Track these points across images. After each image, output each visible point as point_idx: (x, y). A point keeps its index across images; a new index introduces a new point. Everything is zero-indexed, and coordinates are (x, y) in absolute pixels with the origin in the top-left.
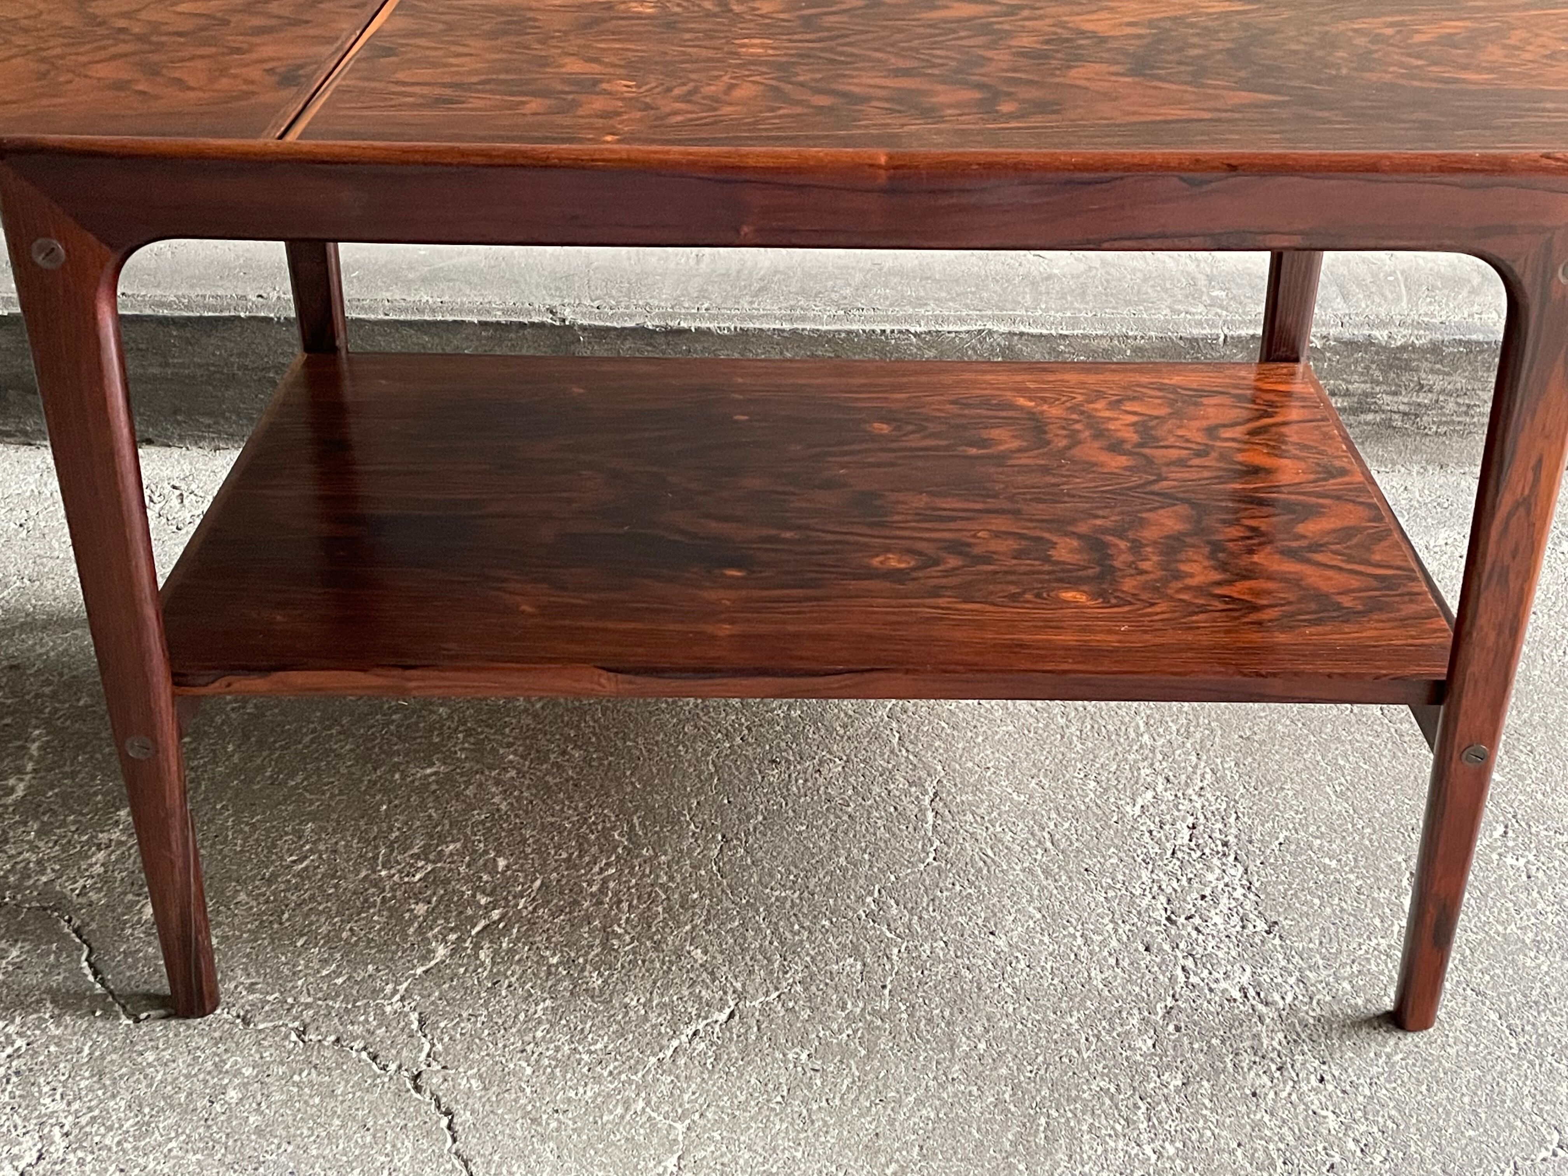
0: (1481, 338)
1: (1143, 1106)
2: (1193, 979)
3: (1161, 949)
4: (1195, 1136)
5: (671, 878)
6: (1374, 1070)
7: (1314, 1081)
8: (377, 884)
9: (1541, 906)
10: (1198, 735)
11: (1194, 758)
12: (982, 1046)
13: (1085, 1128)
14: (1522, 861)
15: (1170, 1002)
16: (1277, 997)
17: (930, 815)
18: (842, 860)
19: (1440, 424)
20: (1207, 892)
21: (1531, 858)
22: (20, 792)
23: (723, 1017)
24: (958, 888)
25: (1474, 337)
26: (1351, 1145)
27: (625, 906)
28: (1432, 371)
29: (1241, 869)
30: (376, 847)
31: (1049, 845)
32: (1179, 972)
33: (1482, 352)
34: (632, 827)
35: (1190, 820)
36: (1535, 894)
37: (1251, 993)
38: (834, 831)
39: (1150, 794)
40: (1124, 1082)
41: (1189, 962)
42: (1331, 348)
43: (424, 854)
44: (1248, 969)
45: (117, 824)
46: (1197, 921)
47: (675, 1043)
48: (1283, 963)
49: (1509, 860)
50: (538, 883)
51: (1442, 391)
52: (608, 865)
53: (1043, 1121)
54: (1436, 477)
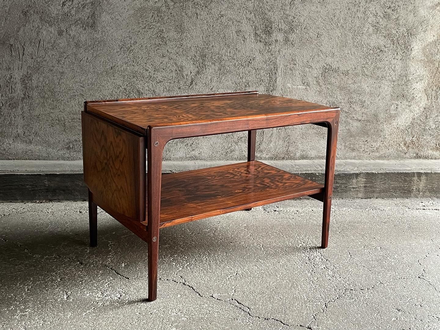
0: (347, 173)
1: (311, 282)
2: (315, 267)
3: (309, 263)
4: (321, 284)
5: (219, 258)
6: (348, 276)
7: (339, 278)
8: (164, 260)
9: (372, 256)
10: (307, 237)
11: (308, 240)
12: (282, 276)
13: (302, 284)
14: (368, 251)
15: (312, 270)
16: (330, 268)
17: (263, 248)
18: (249, 255)
19: (341, 190)
20: (315, 256)
21: (369, 250)
22: (88, 251)
23: (235, 274)
24: (271, 257)
25: (346, 173)
26: (347, 284)
27: (212, 262)
28: (339, 180)
29: (320, 253)
30: (161, 256)
31: (285, 251)
32: (312, 266)
33: (347, 176)
34: (208, 252)
35: (309, 248)
36: (371, 255)
37: (326, 268)
38: (246, 251)
39: (301, 245)
40: (307, 279)
41: (314, 265)
42: (320, 175)
43: (171, 256)
44: (324, 265)
45: (110, 255)
46: (314, 260)
47: (228, 278)
48: (330, 264)
49: (365, 251)
50: (194, 260)
51: (341, 183)
52: (206, 257)
53: (295, 284)
54: (341, 200)
